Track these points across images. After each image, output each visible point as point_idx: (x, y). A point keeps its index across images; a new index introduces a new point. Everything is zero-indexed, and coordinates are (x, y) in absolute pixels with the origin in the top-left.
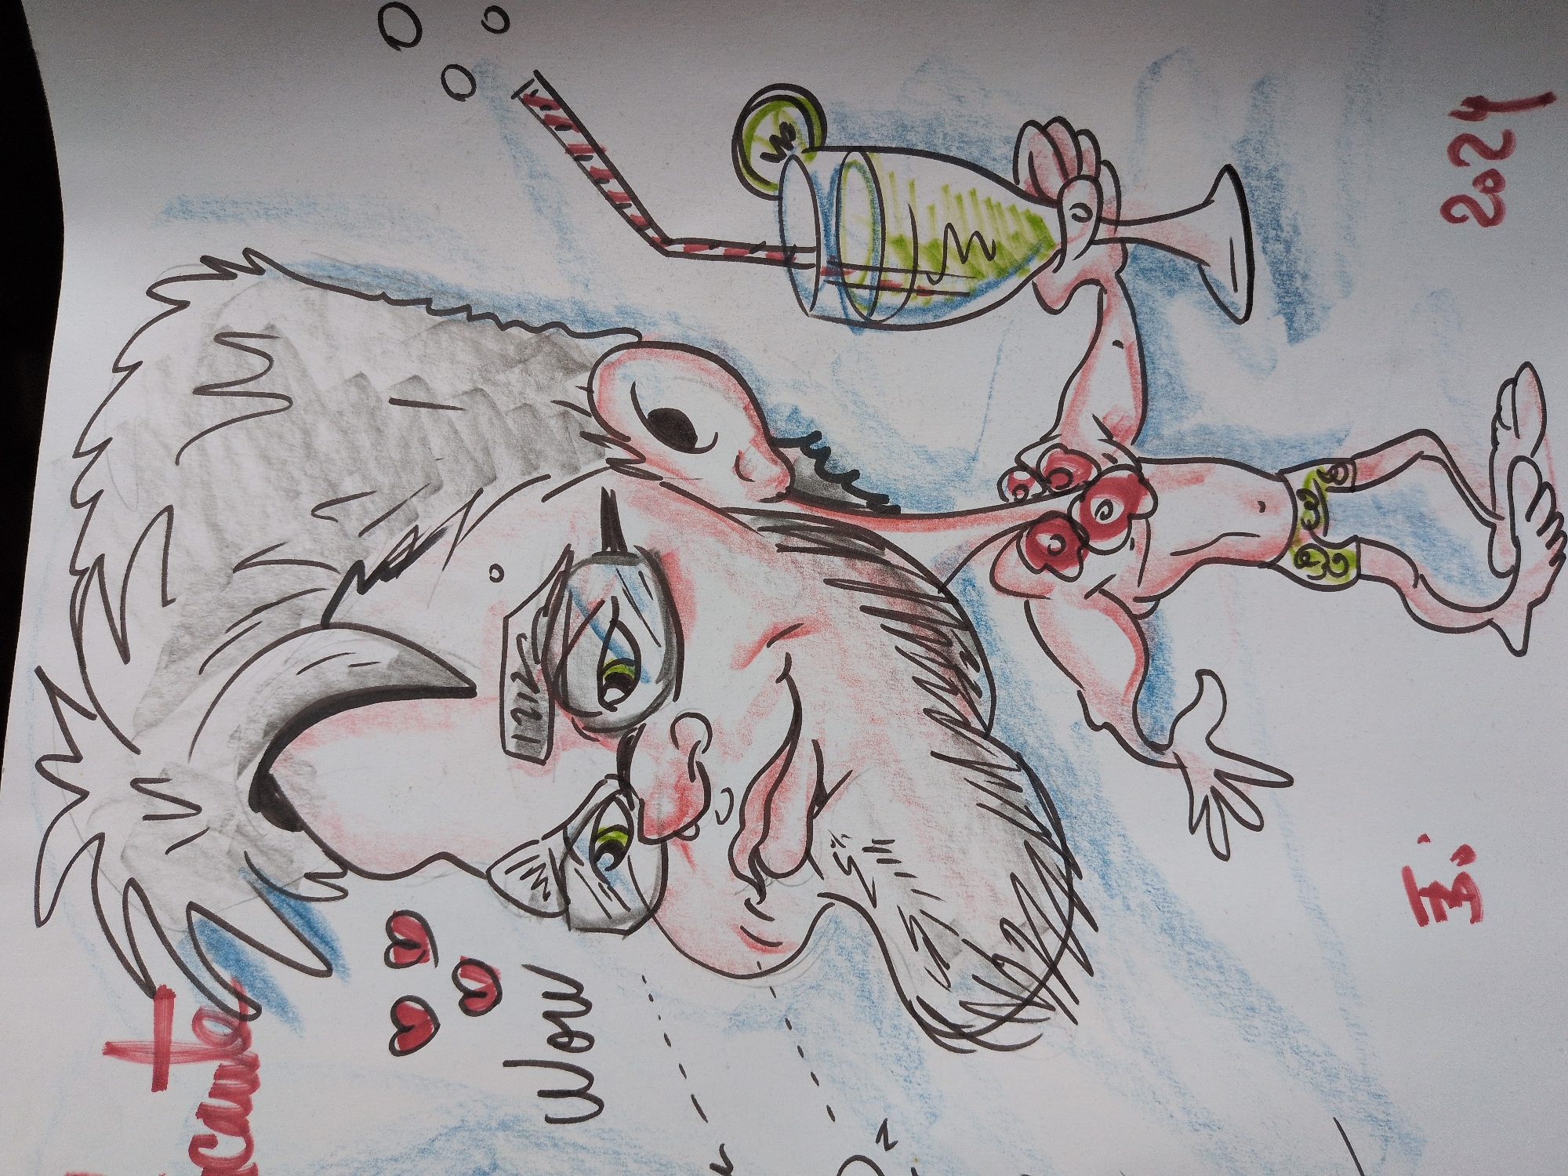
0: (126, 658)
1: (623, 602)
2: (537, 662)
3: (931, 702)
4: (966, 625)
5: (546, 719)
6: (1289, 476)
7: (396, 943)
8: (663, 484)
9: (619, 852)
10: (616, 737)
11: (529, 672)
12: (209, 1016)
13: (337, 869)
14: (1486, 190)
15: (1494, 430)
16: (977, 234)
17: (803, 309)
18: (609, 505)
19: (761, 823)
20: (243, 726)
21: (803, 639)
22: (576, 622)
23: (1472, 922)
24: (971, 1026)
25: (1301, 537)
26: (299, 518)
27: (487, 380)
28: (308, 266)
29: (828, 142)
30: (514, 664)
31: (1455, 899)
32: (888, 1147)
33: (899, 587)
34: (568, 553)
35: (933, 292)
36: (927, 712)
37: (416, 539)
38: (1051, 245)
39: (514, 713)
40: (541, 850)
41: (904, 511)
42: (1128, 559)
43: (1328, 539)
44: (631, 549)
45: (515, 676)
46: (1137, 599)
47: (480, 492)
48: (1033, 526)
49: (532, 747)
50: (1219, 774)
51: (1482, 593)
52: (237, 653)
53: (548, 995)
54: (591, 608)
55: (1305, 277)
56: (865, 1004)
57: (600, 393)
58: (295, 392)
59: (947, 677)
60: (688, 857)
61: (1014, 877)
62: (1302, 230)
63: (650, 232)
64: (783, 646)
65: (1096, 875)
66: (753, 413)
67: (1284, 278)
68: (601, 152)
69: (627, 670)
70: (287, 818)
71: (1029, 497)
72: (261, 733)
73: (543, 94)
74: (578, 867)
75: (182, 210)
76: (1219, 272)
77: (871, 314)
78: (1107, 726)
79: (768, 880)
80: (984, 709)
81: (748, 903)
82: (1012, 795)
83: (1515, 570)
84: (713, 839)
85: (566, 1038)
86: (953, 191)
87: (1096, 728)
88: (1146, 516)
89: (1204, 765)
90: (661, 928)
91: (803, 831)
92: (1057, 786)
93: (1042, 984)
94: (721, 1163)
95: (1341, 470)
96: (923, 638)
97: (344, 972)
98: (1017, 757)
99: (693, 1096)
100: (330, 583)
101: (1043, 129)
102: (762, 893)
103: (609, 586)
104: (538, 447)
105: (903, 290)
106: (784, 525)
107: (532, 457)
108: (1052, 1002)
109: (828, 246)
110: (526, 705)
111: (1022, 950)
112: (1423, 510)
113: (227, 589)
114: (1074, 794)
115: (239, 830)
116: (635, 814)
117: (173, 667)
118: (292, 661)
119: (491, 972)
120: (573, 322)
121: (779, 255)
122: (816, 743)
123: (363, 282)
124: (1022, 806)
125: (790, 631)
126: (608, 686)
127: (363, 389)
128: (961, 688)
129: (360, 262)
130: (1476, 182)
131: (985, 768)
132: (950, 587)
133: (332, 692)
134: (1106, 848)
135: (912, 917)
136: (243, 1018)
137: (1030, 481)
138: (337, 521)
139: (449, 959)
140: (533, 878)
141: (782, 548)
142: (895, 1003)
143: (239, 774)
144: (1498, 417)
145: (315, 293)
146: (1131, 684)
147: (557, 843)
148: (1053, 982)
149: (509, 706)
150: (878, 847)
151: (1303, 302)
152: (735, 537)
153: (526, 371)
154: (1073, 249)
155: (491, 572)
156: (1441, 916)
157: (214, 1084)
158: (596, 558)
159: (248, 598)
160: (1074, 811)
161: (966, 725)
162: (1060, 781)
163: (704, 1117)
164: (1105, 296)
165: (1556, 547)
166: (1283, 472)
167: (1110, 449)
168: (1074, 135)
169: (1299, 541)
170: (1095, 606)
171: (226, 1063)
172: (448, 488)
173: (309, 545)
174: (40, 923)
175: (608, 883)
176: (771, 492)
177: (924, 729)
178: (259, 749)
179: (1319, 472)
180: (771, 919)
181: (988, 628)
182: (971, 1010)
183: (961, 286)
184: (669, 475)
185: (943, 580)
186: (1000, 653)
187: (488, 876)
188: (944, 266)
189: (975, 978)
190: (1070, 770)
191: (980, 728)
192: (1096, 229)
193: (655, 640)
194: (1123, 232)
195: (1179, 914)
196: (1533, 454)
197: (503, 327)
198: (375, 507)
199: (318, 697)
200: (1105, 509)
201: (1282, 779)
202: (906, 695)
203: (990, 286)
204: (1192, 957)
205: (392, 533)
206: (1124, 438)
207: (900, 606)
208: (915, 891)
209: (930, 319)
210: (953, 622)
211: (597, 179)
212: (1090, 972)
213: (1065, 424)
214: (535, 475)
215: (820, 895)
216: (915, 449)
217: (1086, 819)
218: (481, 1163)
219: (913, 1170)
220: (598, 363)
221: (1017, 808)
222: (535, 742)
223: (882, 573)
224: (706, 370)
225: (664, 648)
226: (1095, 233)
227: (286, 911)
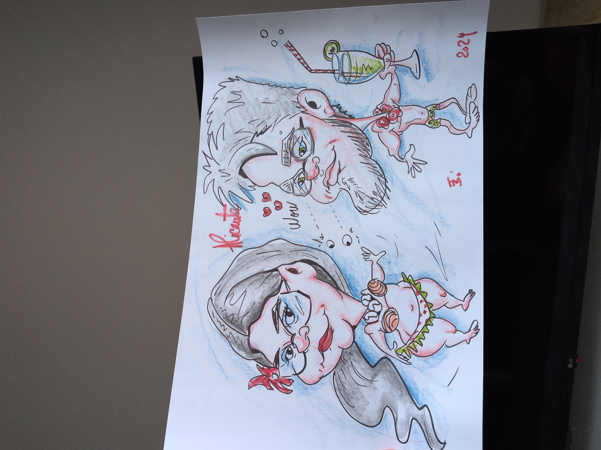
0: (217, 149)
1: (303, 137)
2: (288, 148)
3: (360, 153)
4: (367, 138)
5: (290, 158)
7: (264, 198)
8: (311, 115)
9: (303, 182)
10: (302, 161)
11: (287, 150)
13: (254, 185)
14: (465, 51)
15: (467, 97)
16: (368, 65)
17: (337, 81)
18: (301, 119)
19: (329, 176)
20: (237, 161)
21: (336, 142)
22: (295, 141)
23: (460, 186)
24: (367, 210)
26: (246, 124)
27: (279, 98)
29: (341, 50)
30: (284, 149)
31: (457, 182)
32: (352, 232)
33: (355, 132)
34: (294, 128)
35: (361, 77)
36: (360, 155)
37: (267, 127)
38: (382, 67)
39: (284, 157)
40: (289, 182)
42: (397, 124)
43: (435, 119)
44: (305, 127)
45: (284, 151)
46: (399, 132)
47: (278, 118)
48: (379, 119)
49: (287, 164)
50: (413, 163)
51: (463, 127)
52: (236, 148)
53: (290, 207)
54: (298, 138)
55: (430, 70)
56: (348, 208)
57: (299, 99)
58: (245, 102)
59: (363, 148)
60: (315, 182)
61: (375, 183)
62: (429, 61)
63: (309, 69)
64: (333, 144)
66: (327, 101)
67: (426, 70)
68: (300, 55)
69: (304, 149)
70: (245, 177)
71: (379, 114)
72: (240, 162)
73: (289, 45)
74: (296, 184)
75: (225, 69)
76: (414, 70)
77: (349, 81)
78: (393, 155)
79: (330, 186)
80: (370, 154)
81: (326, 190)
82: (375, 169)
83: (470, 123)
84: (320, 179)
85: (293, 215)
86: (364, 58)
87: (391, 156)
89: (411, 161)
90: (311, 195)
91: (337, 177)
93: (380, 202)
94: (321, 236)
95: (437, 106)
96: (359, 141)
98: (377, 162)
99: (316, 225)
100: (252, 135)
101: (380, 45)
102: (329, 189)
103: (301, 134)
104: (288, 109)
105: (355, 77)
106: (333, 121)
107: (287, 111)
108: (382, 205)
109: (341, 69)
111: (377, 196)
112: (453, 113)
113: (234, 137)
114: (387, 168)
115: (237, 178)
116: (306, 175)
117: (225, 151)
118: (245, 150)
119: (281, 203)
121: (332, 72)
122: (339, 161)
123: (257, 81)
125: (334, 141)
126: (301, 152)
127: (257, 100)
128: (366, 150)
129: (257, 77)
130: (463, 49)
131: (371, 164)
132: (364, 131)
133: (252, 155)
134: (393, 177)
135: (356, 192)
136: (238, 210)
137: (379, 111)
138: (253, 124)
139: (273, 201)
140: (288, 186)
141: (333, 126)
143: (237, 169)
144: (468, 94)
145: (249, 83)
146: (398, 147)
147: (292, 180)
148: (382, 202)
150: (350, 180)
151: (430, 74)
152: (324, 124)
153: (286, 96)
154: (386, 67)
155: (280, 132)
156: (454, 185)
157: (234, 220)
158: (299, 129)
159: (237, 139)
160: (387, 171)
161: (367, 157)
162: (384, 165)
163: (318, 228)
164: (392, 76)
165: (478, 118)
166: (426, 107)
167: (394, 104)
168: (386, 46)
169: (429, 120)
170: (391, 133)
171: (235, 217)
172: (272, 118)
173: (248, 129)
174: (204, 193)
175: (301, 187)
176: (330, 115)
177: (359, 158)
178: (240, 164)
179: (433, 106)
180: (330, 193)
182: (367, 207)
183: (366, 75)
184: (312, 113)
187: (280, 186)
188: (362, 72)
189: (368, 202)
190: (386, 164)
191: (369, 157)
192: (390, 63)
193: (309, 144)
194: (396, 63)
195: (406, 188)
196: (474, 101)
197: (282, 88)
198: (260, 122)
199: (250, 155)
200: (393, 115)
201: (425, 163)
202: (356, 152)
203: (371, 75)
204: (408, 195)
205: (263, 126)
206: (396, 102)
207: (355, 135)
208: (357, 187)
209: (360, 82)
210: (365, 138)
211: (299, 60)
212: (389, 199)
213: (386, 100)
214: (288, 114)
215: (340, 189)
216: (358, 106)
217: (389, 172)
218: (279, 236)
219: (357, 236)
220: (299, 94)
221: (376, 171)
222: (288, 162)
223: (351, 129)
224: (319, 94)
225: (311, 145)
226: (390, 64)
227: (245, 192)
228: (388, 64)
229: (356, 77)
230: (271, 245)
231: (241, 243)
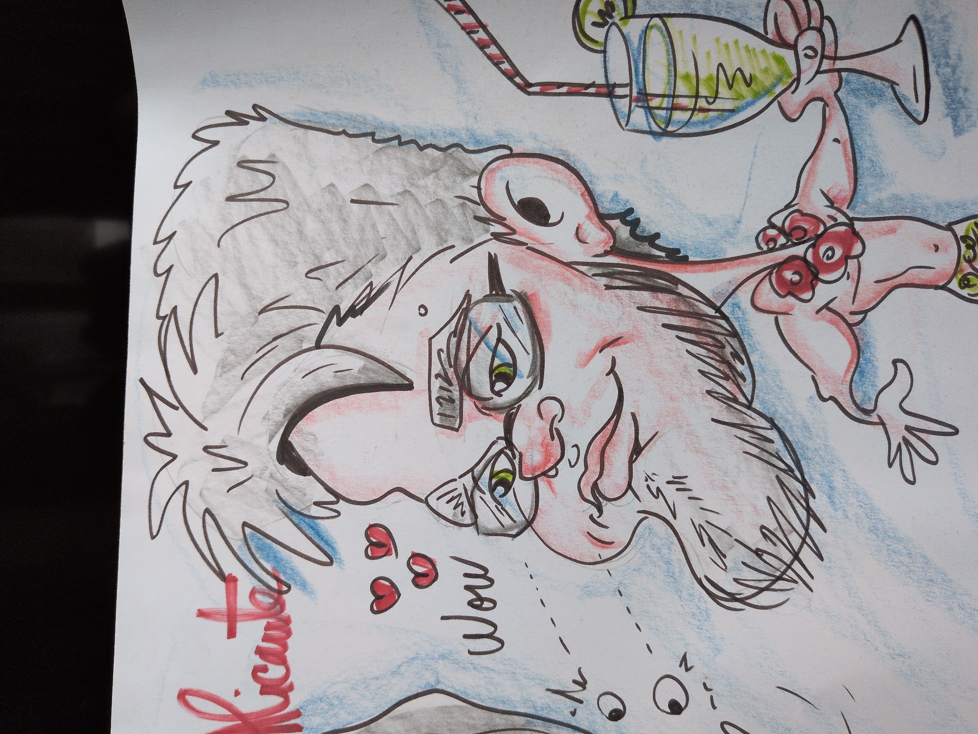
0: (195, 370)
1: (504, 326)
2: (451, 366)
3: (711, 386)
4: (735, 334)
5: (457, 402)
6: (954, 227)
7: (372, 544)
8: (528, 248)
9: (508, 486)
10: (503, 413)
11: (446, 373)
12: (259, 592)
13: (333, 499)
16: (739, 69)
17: (621, 126)
18: (493, 263)
19: (599, 466)
20: (271, 412)
21: (623, 347)
22: (474, 341)
24: (742, 594)
25: (963, 267)
26: (298, 279)
27: (412, 185)
28: (295, 114)
29: (637, 12)
30: (437, 368)
32: (687, 670)
33: (689, 310)
34: (468, 296)
35: (709, 110)
36: (708, 392)
37: (371, 290)
38: (790, 75)
39: (438, 399)
40: (458, 485)
41: (691, 259)
42: (846, 286)
44: (508, 292)
45: (438, 376)
46: (852, 313)
47: (410, 258)
48: (780, 266)
49: (450, 421)
50: (908, 428)
52: (264, 366)
53: (467, 575)
54: (484, 331)
55: (966, 90)
56: (670, 580)
57: (486, 189)
58: (290, 198)
59: (722, 369)
60: (552, 488)
61: (769, 499)
62: (965, 58)
63: (518, 80)
64: (610, 352)
65: (825, 496)
66: (588, 198)
67: (951, 91)
68: (484, 27)
69: (509, 370)
70: (301, 469)
71: (777, 246)
72: (282, 415)
74: (482, 495)
75: (212, 81)
76: (906, 89)
77: (667, 127)
78: (832, 398)
79: (604, 502)
80: (747, 390)
81: (591, 517)
82: (767, 446)
84: (568, 477)
85: (477, 603)
86: (723, 41)
87: (824, 400)
88: (857, 257)
89: (898, 422)
90: (536, 533)
91: (627, 472)
92: (798, 439)
93: (789, 567)
94: (579, 679)
96: (705, 343)
97: (340, 562)
98: (771, 421)
99: (560, 638)
100: (319, 320)
102: (600, 511)
103: (495, 316)
104: (447, 227)
105: (689, 109)
106: (609, 272)
107: (443, 234)
108: (796, 578)
109: (637, 83)
110: (445, 394)
111: (775, 544)
113: (256, 326)
114: (809, 444)
115: (272, 476)
116: (516, 461)
117: (225, 376)
118: (298, 370)
119: (431, 562)
120: (467, 143)
121: (604, 90)
122: (633, 414)
123: (331, 123)
124: (774, 453)
125: (614, 342)
126: (497, 380)
127: (333, 194)
128: (731, 376)
129: (328, 110)
131: (748, 428)
132: (723, 309)
133: (324, 389)
134: (832, 479)
135: (700, 525)
136: (280, 592)
137: (778, 236)
138: (321, 280)
139: (405, 554)
140: (454, 502)
141: (608, 287)
142: (690, 579)
143: (270, 441)
145: (300, 132)
146: (848, 370)
147: (468, 480)
148: (796, 566)
149: (435, 395)
150: (676, 481)
151: (964, 107)
152: (577, 281)
153: (437, 177)
154: (805, 78)
155: (419, 310)
157: (265, 634)
158: (486, 299)
159: (269, 331)
160: (810, 455)
161: (735, 400)
162: (800, 435)
163: (568, 651)
164: (827, 109)
166: (951, 224)
167: (832, 212)
169: (962, 271)
170: (823, 318)
171: (271, 621)
172: (390, 256)
173: (305, 296)
174: (153, 537)
175: (500, 504)
176: (600, 250)
177: (707, 404)
178: (281, 425)
179: (975, 223)
180: (606, 527)
181: (750, 335)
182: (741, 584)
183: (729, 105)
184: (532, 242)
185: (719, 304)
186: (758, 352)
187: (426, 502)
188: (717, 92)
189: (744, 563)
190: (806, 427)
191: (745, 402)
192: (821, 63)
193: (526, 350)
194: (839, 64)
195: (882, 521)
197: (422, 148)
198: (345, 270)
199: (316, 392)
200: (830, 253)
201: (952, 431)
202: (694, 382)
203: (748, 105)
204: (890, 548)
205: (356, 286)
206: (842, 204)
207: (689, 323)
208: (701, 508)
209: (707, 128)
210: (725, 332)
211: (482, 46)
212: (822, 558)
213: (802, 196)
214: (445, 246)
215: (639, 512)
216: (698, 217)
217: (817, 459)
218: (428, 680)
219: (704, 684)
220: (484, 170)
221: (771, 454)
222: (453, 417)
223: (675, 301)
224: (556, 171)
225: (531, 355)
226: (820, 66)
227: (303, 525)
228: (810, 68)
229: (694, 110)
230: (402, 717)
231: (297, 714)
